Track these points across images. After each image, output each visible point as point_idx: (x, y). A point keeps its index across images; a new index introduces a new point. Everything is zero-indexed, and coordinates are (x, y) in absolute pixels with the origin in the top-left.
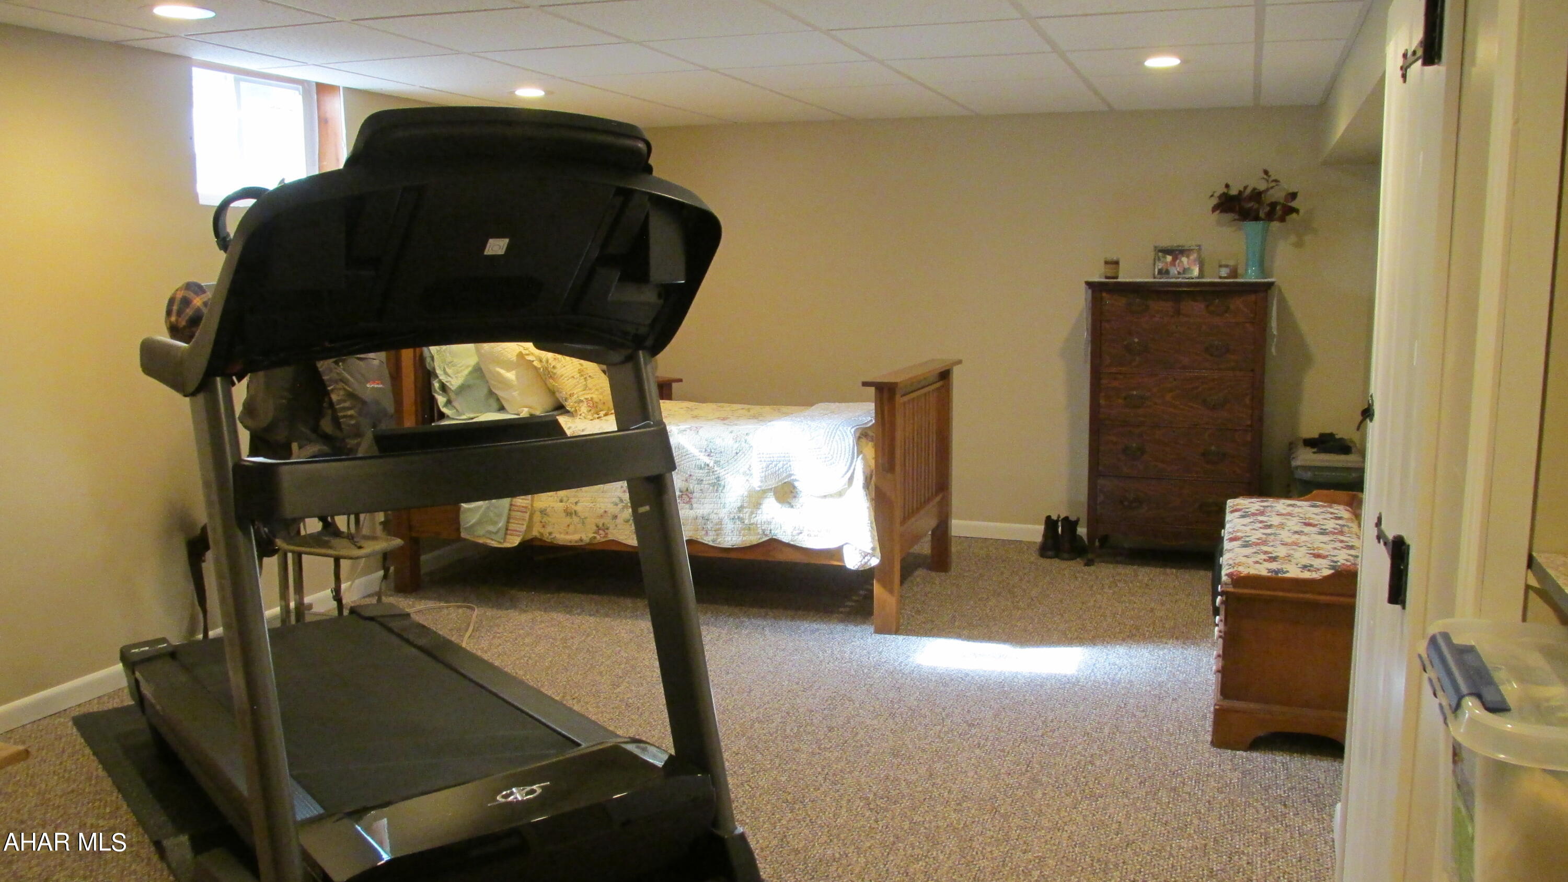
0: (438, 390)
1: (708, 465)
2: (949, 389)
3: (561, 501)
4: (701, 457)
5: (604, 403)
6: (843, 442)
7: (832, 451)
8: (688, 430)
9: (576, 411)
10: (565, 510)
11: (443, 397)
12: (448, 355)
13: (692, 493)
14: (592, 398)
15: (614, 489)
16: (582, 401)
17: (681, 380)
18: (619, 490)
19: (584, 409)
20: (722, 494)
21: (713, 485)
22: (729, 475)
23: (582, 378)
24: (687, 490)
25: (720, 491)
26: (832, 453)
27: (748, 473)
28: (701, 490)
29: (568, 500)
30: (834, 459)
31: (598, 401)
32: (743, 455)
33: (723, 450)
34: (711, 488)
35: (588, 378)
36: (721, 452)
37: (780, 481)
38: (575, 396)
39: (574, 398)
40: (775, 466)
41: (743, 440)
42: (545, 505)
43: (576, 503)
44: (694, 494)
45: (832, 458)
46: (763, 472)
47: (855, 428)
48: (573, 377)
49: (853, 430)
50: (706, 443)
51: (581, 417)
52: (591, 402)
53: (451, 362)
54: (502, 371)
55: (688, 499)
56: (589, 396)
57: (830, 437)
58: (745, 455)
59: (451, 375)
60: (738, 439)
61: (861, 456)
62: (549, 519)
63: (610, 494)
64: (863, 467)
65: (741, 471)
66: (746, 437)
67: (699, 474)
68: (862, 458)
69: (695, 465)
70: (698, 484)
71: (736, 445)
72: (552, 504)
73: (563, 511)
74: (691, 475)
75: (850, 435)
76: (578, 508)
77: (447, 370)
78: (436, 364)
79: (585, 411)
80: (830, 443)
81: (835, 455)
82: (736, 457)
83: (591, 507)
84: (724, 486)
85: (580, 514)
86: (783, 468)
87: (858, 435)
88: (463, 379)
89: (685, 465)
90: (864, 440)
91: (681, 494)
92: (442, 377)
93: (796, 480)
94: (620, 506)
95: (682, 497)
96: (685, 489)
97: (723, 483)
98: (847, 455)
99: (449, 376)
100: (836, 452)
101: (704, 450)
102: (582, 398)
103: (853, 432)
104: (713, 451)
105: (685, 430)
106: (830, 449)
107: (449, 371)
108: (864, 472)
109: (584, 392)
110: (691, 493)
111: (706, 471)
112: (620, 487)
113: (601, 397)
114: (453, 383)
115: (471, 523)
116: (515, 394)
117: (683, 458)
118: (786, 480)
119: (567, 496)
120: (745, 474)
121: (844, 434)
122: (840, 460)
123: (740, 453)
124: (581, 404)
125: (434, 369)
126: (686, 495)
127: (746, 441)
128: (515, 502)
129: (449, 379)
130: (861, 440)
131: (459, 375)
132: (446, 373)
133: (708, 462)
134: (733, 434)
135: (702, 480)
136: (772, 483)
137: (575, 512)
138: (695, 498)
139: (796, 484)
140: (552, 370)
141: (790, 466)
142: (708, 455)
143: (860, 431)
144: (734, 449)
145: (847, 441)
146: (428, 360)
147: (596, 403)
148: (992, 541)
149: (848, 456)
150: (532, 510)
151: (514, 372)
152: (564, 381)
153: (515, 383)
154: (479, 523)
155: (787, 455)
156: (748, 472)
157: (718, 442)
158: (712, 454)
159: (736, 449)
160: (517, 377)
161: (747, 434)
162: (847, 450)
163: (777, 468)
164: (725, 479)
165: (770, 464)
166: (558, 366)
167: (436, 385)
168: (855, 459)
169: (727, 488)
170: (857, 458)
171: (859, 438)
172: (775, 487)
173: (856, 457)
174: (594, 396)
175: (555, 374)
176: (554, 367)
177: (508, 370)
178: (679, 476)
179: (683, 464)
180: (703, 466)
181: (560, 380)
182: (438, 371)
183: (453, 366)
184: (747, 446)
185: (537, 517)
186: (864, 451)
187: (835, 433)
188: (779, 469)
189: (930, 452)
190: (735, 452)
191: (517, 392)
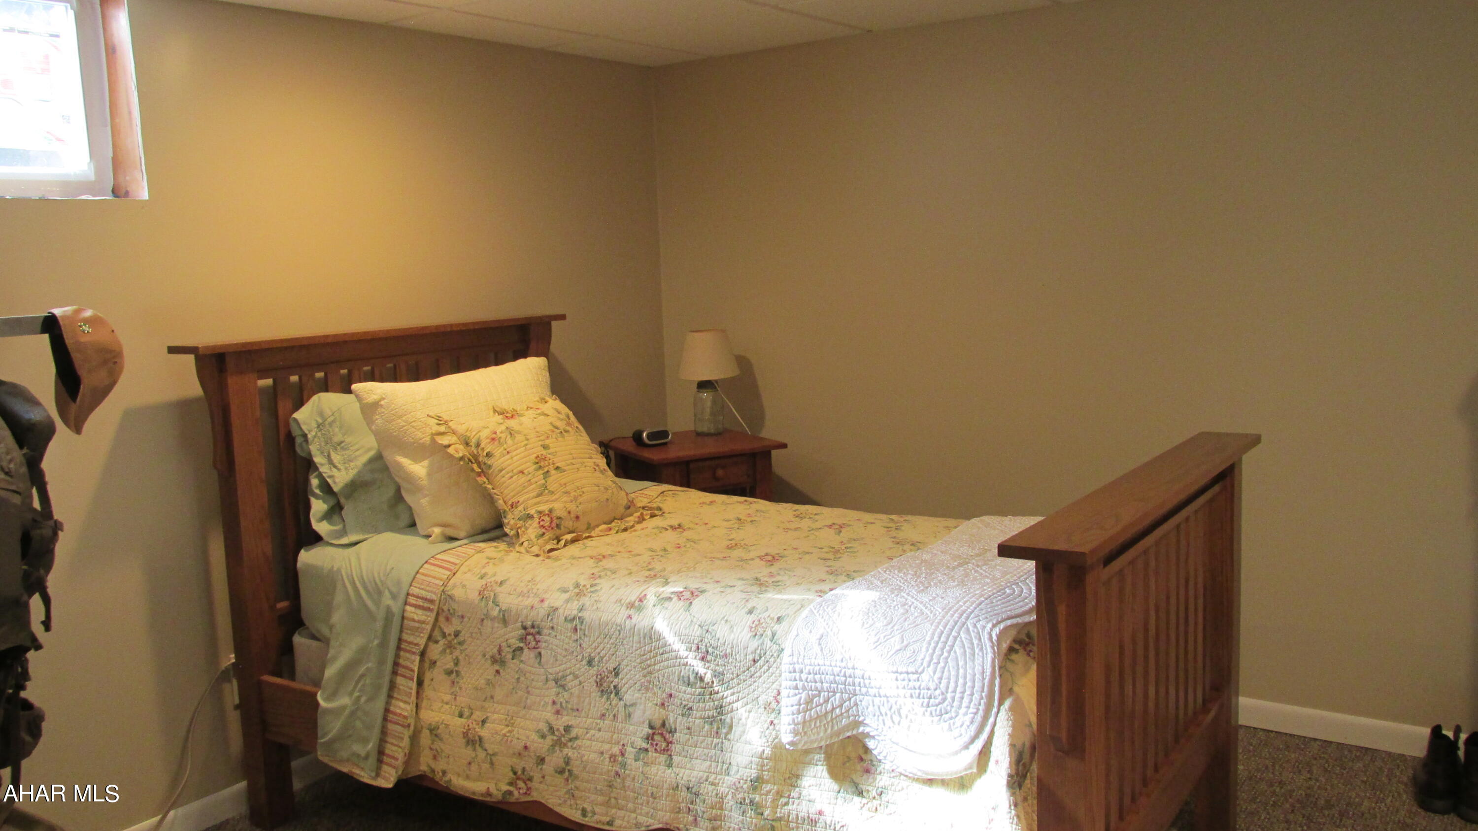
0: (317, 491)
1: (702, 679)
2: (1232, 495)
3: (461, 715)
4: (690, 661)
5: (577, 517)
6: (969, 664)
7: (944, 681)
8: (675, 599)
9: (517, 535)
10: (464, 733)
11: (324, 502)
12: (337, 430)
13: (672, 732)
14: (551, 511)
15: (542, 703)
16: (530, 517)
17: (784, 446)
18: (549, 708)
19: (532, 531)
20: (726, 742)
21: (711, 720)
22: (739, 704)
23: (541, 472)
24: (663, 725)
25: (723, 736)
26: (943, 686)
27: (773, 708)
28: (689, 728)
29: (472, 714)
30: (946, 703)
31: (563, 514)
32: (766, 667)
33: (729, 651)
34: (707, 727)
35: (553, 472)
36: (726, 656)
37: (838, 733)
38: (520, 508)
39: (519, 511)
40: (827, 701)
41: (769, 633)
42: (437, 719)
43: (484, 722)
44: (677, 735)
45: (944, 700)
46: (799, 712)
47: (1002, 626)
48: (522, 472)
49: (996, 631)
50: (698, 633)
51: (522, 549)
52: (547, 519)
53: (342, 442)
54: (405, 461)
55: (664, 745)
56: (545, 508)
57: (942, 649)
58: (769, 668)
59: (339, 466)
60: (760, 630)
61: (1007, 703)
62: (443, 746)
63: (535, 713)
64: (1010, 730)
65: (761, 700)
66: (776, 627)
67: (685, 694)
68: (1011, 709)
69: (679, 676)
70: (683, 715)
71: (754, 644)
72: (447, 718)
73: (462, 736)
74: (671, 695)
75: (988, 644)
76: (484, 733)
77: (334, 456)
78: (314, 448)
79: (533, 537)
80: (942, 664)
81: (949, 695)
82: (752, 669)
83: (505, 735)
84: (731, 727)
85: (487, 746)
86: (841, 706)
87: (1005, 646)
88: (356, 471)
89: (662, 672)
90: (1020, 657)
91: (650, 731)
92: (324, 469)
93: (867, 735)
94: (550, 739)
95: (653, 739)
96: (658, 724)
97: (728, 720)
98: (976, 696)
99: (335, 467)
100: (952, 685)
101: (694, 648)
102: (532, 512)
103: (995, 638)
104: (710, 650)
105: (670, 599)
106: (941, 678)
107: (336, 458)
108: (1012, 746)
109: (538, 499)
110: (670, 732)
111: (699, 690)
112: (551, 702)
113: (572, 507)
114: (337, 480)
115: (330, 736)
116: (424, 501)
117: (658, 658)
118: (849, 734)
119: (470, 708)
120: (767, 706)
121: (975, 642)
122: (960, 707)
123: (761, 662)
124: (530, 522)
125: (310, 454)
126: (662, 734)
127: (774, 635)
128: (396, 706)
129: (335, 472)
130: (1014, 657)
131: (352, 464)
132: (331, 462)
133: (702, 671)
134: (753, 617)
135: (690, 709)
136: (820, 737)
137: (480, 739)
138: (679, 742)
139: (871, 744)
140: (485, 460)
141: (856, 704)
142: (703, 659)
143: (1013, 633)
144: (749, 650)
145: (978, 661)
146: (299, 440)
147: (559, 518)
148: (1316, 745)
149: (978, 697)
150: (415, 727)
151: (426, 463)
152: (504, 479)
153: (425, 483)
154: (342, 737)
155: (849, 680)
156: (774, 705)
157: (722, 632)
158: (709, 658)
159: (755, 652)
160: (429, 474)
161: (779, 619)
162: (978, 685)
163: (829, 707)
164: (732, 711)
165: (814, 696)
166: (498, 452)
167: (315, 482)
168: (995, 710)
169: (737, 730)
170: (1001, 703)
171: (1011, 650)
172: (827, 746)
173: (996, 703)
174: (557, 506)
175: (490, 467)
176: (489, 455)
177: (416, 460)
178: (649, 694)
179: (659, 670)
180: (692, 679)
181: (498, 478)
182: (318, 459)
183: (343, 449)
184: (775, 647)
185: (425, 739)
186: (1016, 689)
187: (955, 638)
188: (833, 709)
189: (1191, 628)
190: (751, 657)
191: (427, 499)
